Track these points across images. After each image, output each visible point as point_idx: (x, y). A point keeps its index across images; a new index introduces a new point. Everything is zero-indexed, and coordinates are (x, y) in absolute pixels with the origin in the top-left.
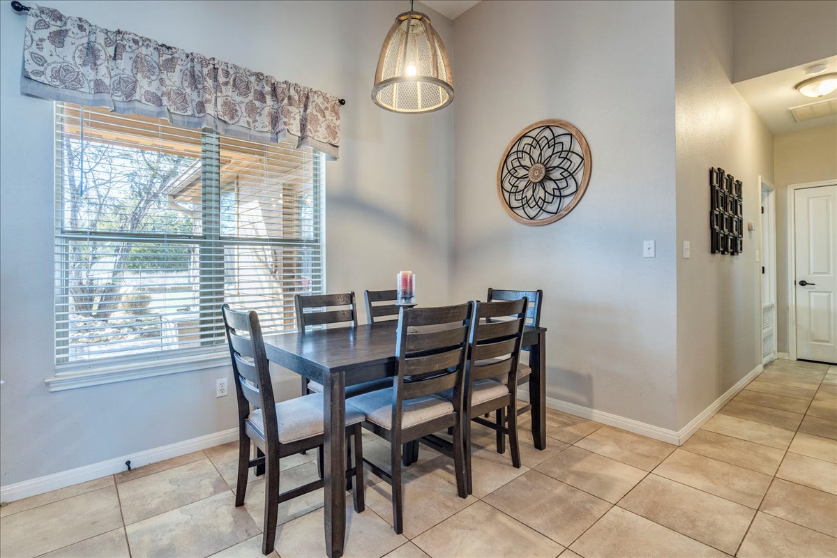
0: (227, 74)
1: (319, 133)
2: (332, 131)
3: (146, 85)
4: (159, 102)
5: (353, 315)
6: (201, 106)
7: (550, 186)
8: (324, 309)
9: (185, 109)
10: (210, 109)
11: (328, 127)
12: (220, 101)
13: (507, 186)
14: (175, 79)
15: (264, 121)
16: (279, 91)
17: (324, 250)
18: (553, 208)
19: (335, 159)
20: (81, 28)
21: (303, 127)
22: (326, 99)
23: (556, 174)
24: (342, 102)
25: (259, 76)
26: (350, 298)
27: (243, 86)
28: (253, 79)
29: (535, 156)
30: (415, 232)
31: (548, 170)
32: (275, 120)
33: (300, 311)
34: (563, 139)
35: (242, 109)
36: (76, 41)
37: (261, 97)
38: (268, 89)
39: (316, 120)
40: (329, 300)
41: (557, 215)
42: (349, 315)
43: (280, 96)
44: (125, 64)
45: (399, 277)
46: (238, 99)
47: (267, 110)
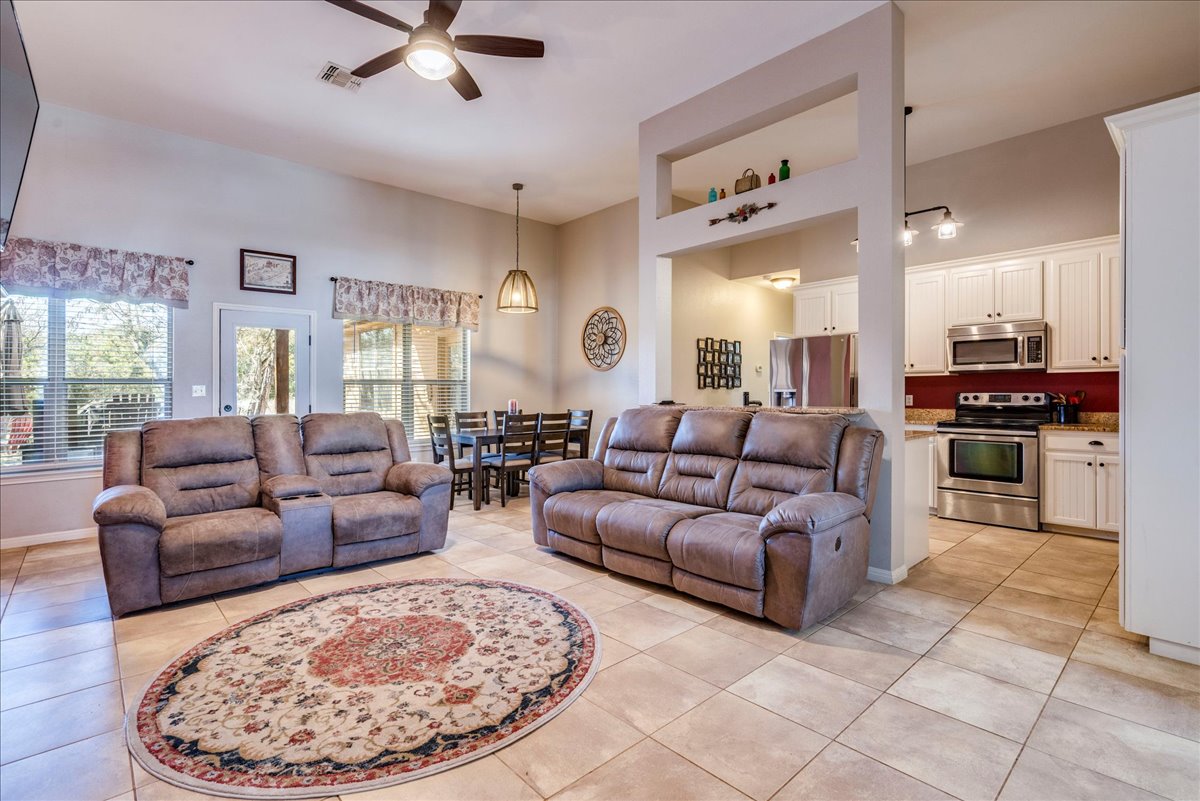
0: (418, 293)
1: (467, 318)
2: (475, 316)
3: (383, 306)
4: (388, 314)
5: (486, 424)
6: (406, 313)
7: (607, 347)
8: (469, 420)
9: (398, 315)
10: (411, 314)
11: (473, 314)
12: (415, 309)
13: (587, 345)
14: (394, 300)
15: (437, 314)
16: (445, 297)
17: (469, 387)
18: (608, 361)
19: (476, 331)
20: (356, 284)
21: (458, 315)
22: (471, 297)
23: (610, 341)
24: (481, 297)
25: (433, 290)
26: (485, 415)
27: (426, 298)
28: (431, 293)
29: (600, 328)
30: (529, 374)
31: (606, 338)
32: (443, 314)
33: (457, 421)
34: (614, 320)
35: (426, 311)
36: (354, 290)
37: (436, 302)
38: (439, 297)
39: (465, 310)
40: (473, 416)
41: (611, 366)
42: (483, 424)
43: (446, 300)
44: (373, 297)
45: (510, 403)
46: (424, 305)
47: (439, 309)
